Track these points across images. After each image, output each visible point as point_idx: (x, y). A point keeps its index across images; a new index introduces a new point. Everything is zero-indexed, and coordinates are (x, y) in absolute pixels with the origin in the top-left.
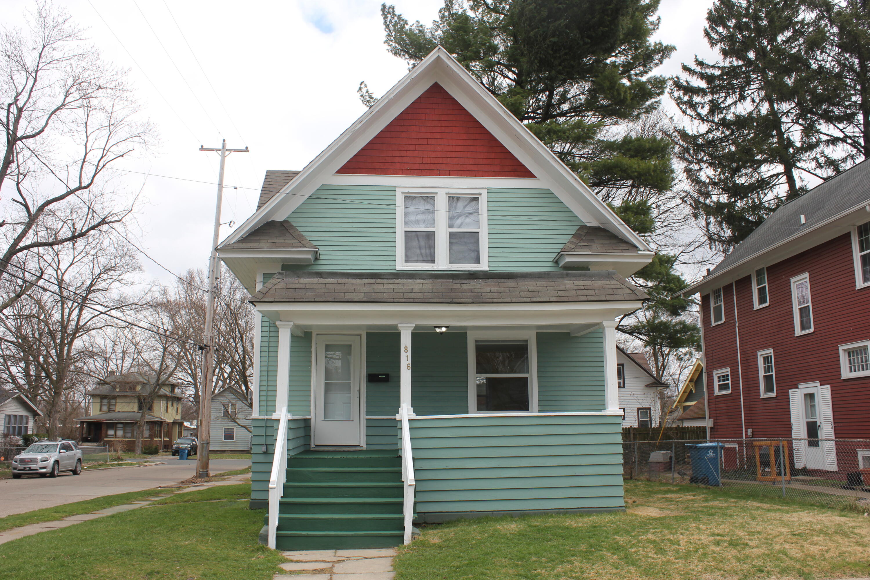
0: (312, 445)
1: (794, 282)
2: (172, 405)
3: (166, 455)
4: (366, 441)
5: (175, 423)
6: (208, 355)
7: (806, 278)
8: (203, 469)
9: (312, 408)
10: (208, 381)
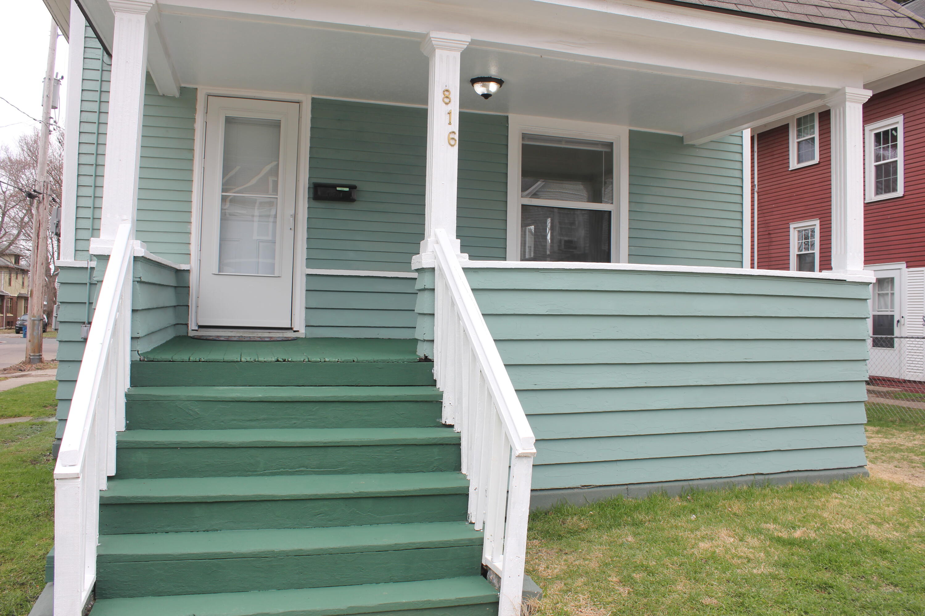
0: (192, 326)
1: (871, 130)
2: (17, 278)
3: (9, 333)
4: (306, 320)
5: (20, 297)
6: (41, 206)
7: (898, 123)
8: (34, 352)
9: (194, 249)
10: (40, 240)
